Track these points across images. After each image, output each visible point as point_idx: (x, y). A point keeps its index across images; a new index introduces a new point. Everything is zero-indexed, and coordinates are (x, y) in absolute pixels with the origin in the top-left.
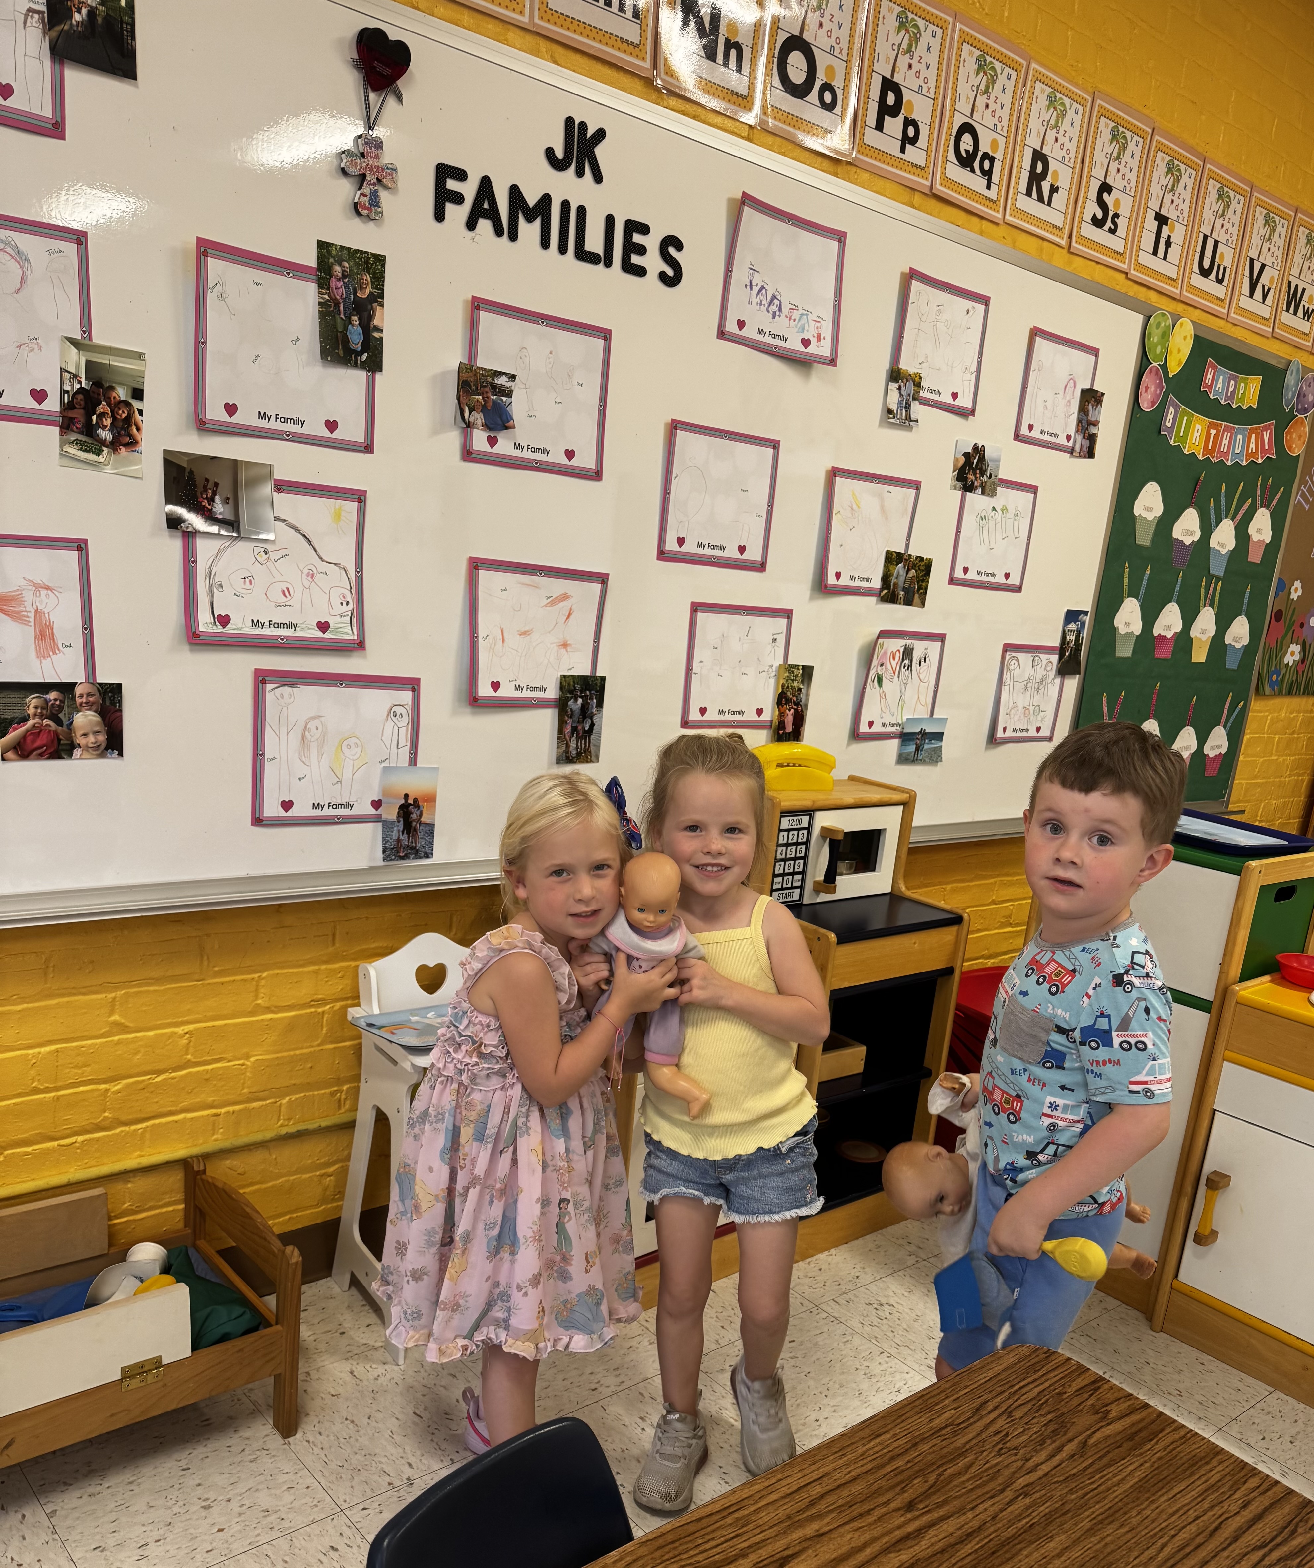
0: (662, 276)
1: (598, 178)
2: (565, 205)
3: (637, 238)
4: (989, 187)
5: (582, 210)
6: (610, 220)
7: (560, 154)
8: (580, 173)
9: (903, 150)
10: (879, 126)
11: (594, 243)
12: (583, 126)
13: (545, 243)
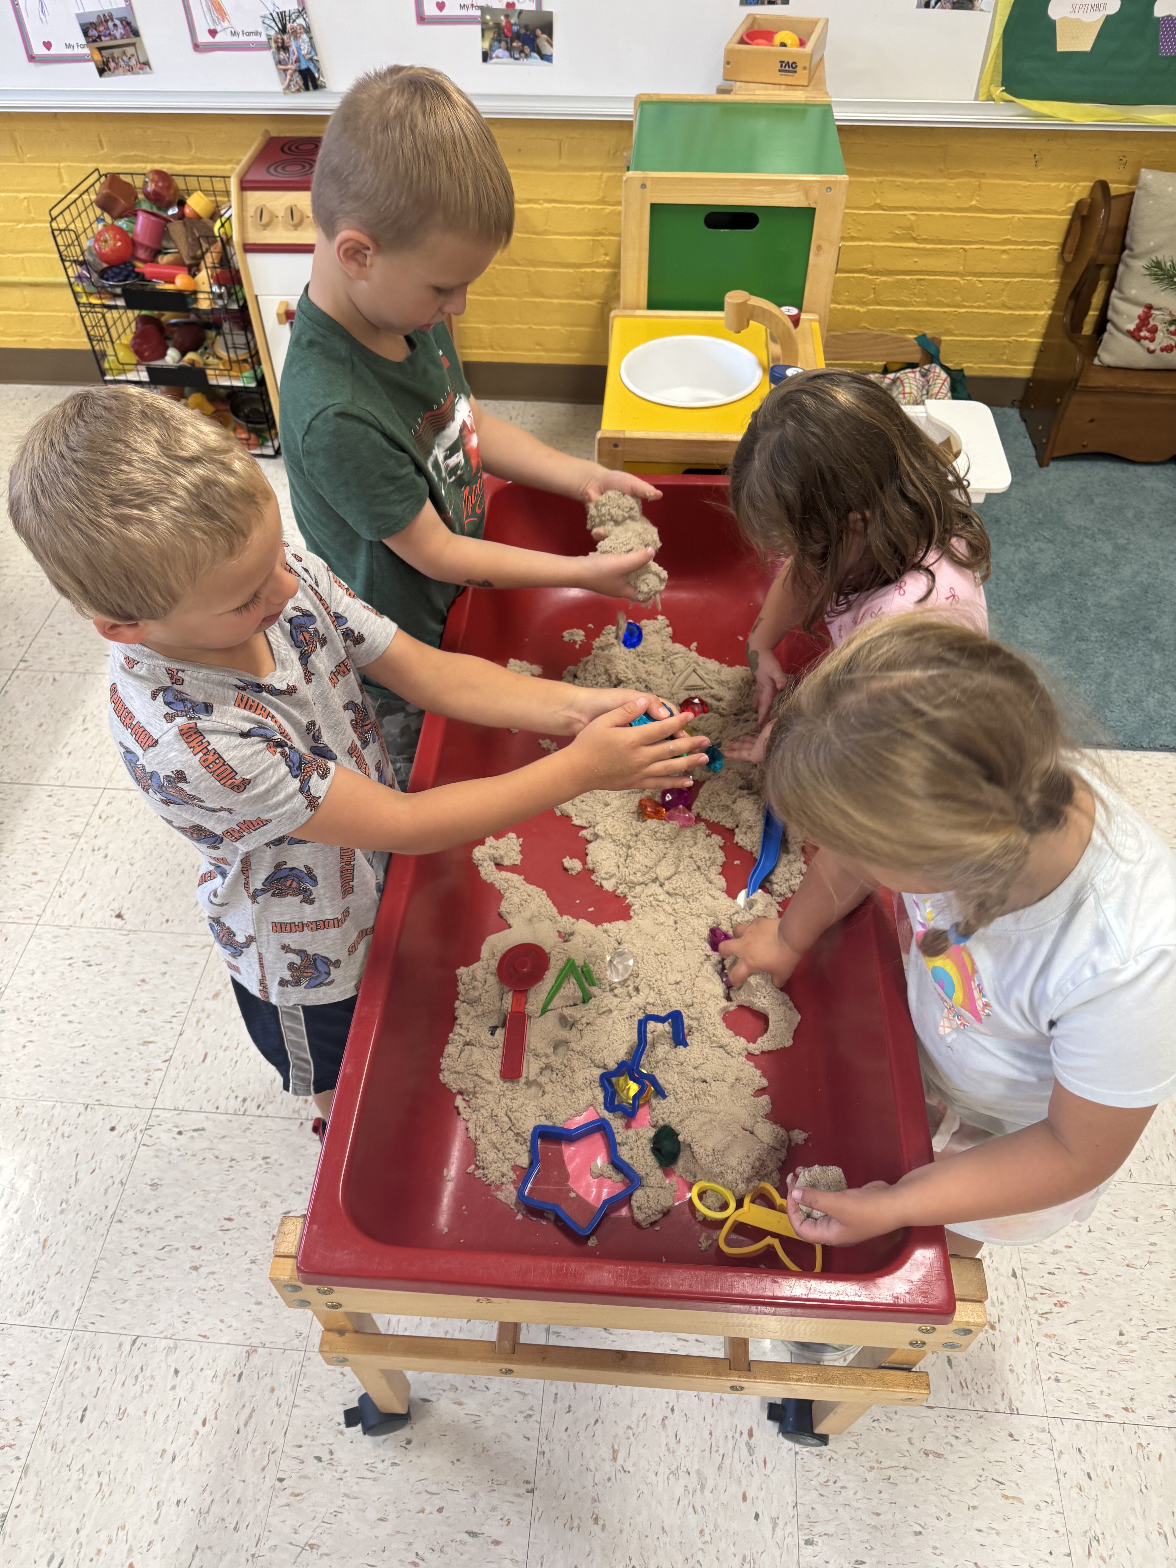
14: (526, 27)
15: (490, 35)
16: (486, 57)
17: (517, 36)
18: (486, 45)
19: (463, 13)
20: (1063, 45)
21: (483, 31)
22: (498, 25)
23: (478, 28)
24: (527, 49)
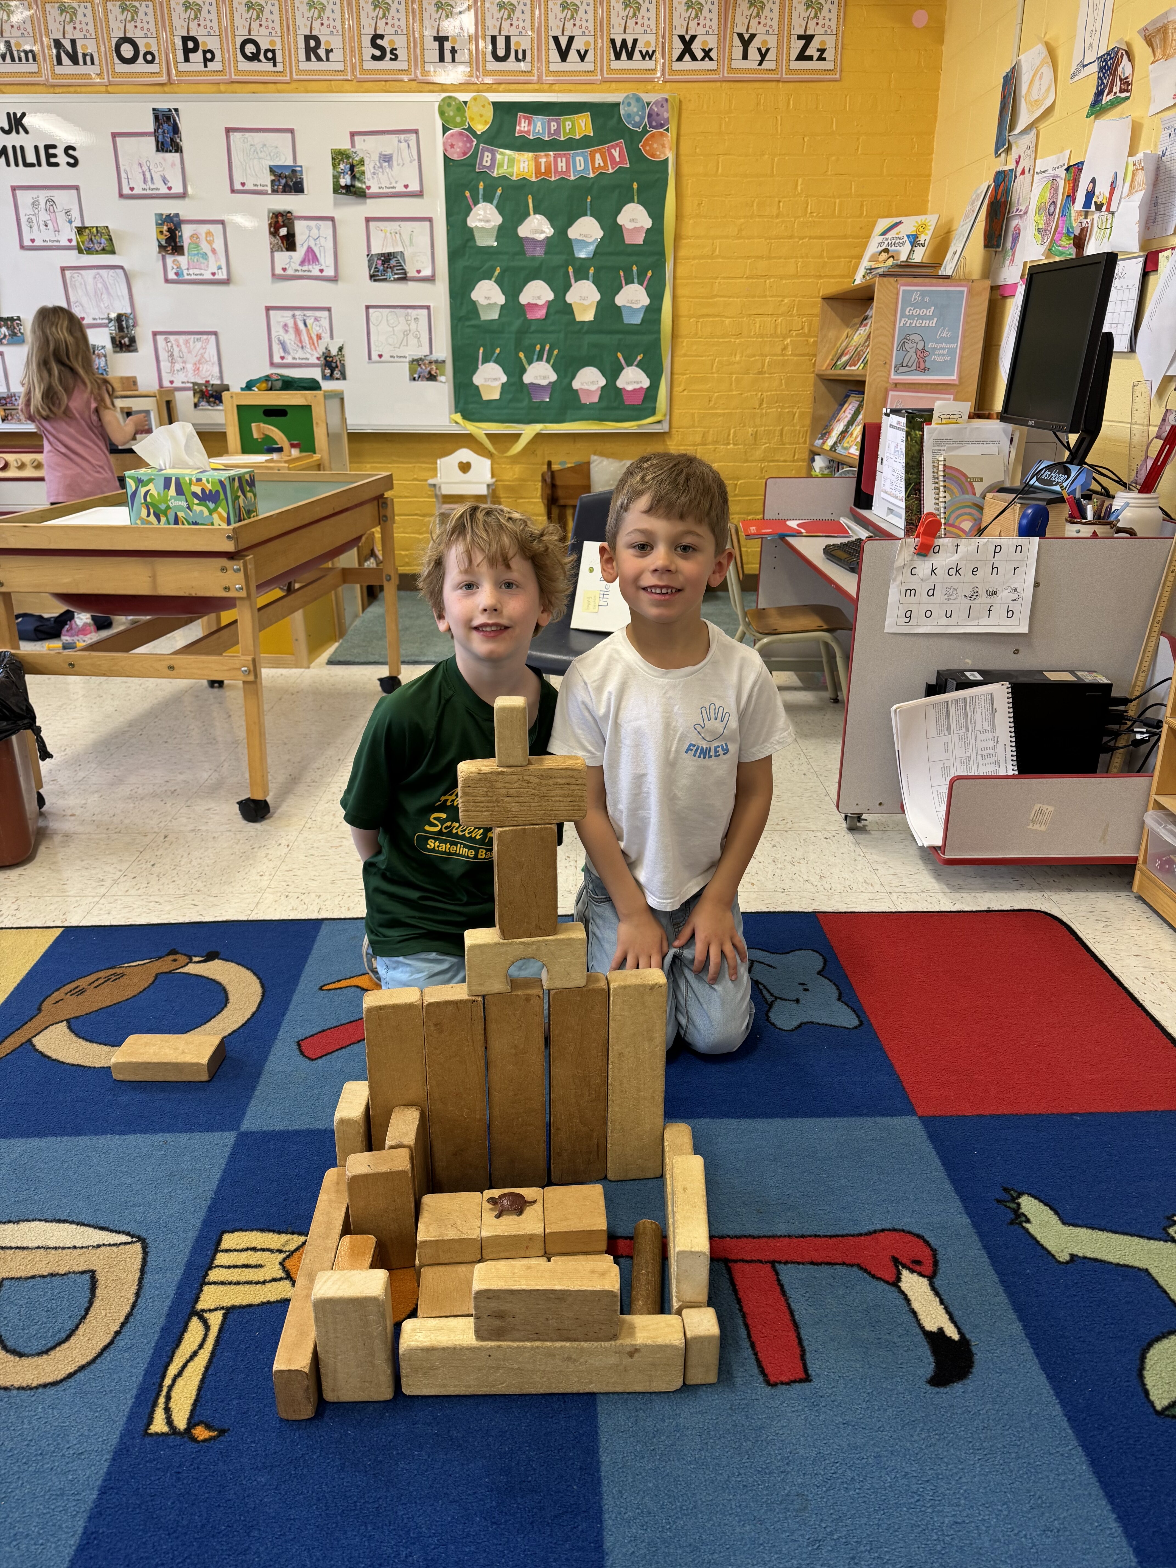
0: (68, 164)
1: (27, 132)
2: (14, 147)
3: (51, 151)
4: (275, 65)
5: (22, 148)
6: (36, 148)
7: (7, 128)
8: (18, 132)
9: (206, 66)
10: (187, 60)
11: (31, 158)
12: (15, 114)
13: (8, 164)
14: (216, 392)
15: (198, 395)
16: (196, 405)
17: (212, 396)
18: (196, 400)
19: (184, 385)
20: (486, 397)
21: (194, 394)
22: (201, 391)
23: (191, 393)
24: (217, 402)
